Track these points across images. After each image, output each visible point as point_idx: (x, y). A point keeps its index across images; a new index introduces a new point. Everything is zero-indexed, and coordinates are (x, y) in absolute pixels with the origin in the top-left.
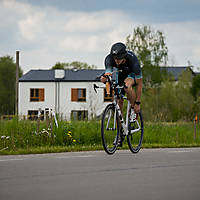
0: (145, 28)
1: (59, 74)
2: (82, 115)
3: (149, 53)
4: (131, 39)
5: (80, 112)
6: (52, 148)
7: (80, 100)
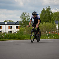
0: (25, 13)
1: (6, 23)
2: (11, 32)
3: (26, 18)
4: (22, 15)
5: (10, 32)
6: (4, 40)
7: (10, 29)
